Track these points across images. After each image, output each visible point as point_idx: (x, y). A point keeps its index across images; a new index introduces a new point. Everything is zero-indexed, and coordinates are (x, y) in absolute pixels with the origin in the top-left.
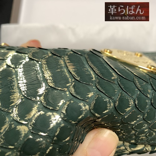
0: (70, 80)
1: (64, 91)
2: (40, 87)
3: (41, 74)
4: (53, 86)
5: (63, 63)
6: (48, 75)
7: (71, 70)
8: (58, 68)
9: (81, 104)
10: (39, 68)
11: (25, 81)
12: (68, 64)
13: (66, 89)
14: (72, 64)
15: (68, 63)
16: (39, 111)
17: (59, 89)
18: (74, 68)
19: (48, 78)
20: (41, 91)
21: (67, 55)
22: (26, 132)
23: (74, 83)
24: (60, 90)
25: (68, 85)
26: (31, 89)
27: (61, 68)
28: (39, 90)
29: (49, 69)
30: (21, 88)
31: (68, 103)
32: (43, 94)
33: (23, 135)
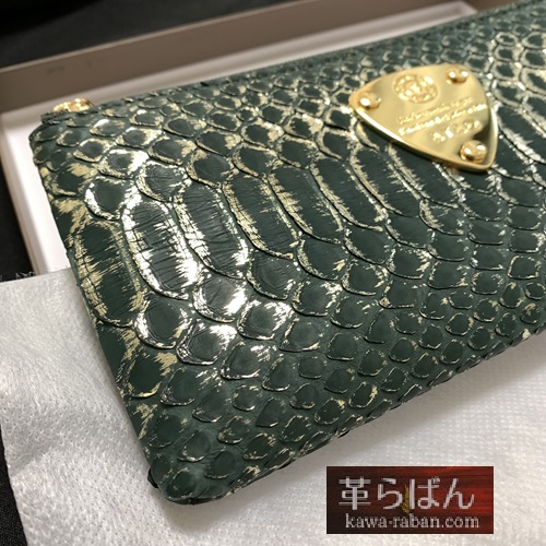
0: (294, 233)
1: (287, 259)
2: (237, 249)
3: (231, 220)
4: (264, 248)
5: (268, 192)
6: (246, 222)
7: (292, 211)
8: (264, 206)
9: (326, 285)
10: (221, 205)
11: (200, 235)
12: (281, 196)
13: (291, 256)
14: (288, 194)
15: (281, 192)
16: (250, 300)
17: (278, 254)
18: (296, 205)
19: (249, 230)
20: (242, 257)
21: (272, 172)
22: (233, 337)
23: (303, 241)
24: (279, 257)
25: (292, 245)
26: (218, 253)
27: (269, 204)
28: (235, 255)
29: (245, 208)
30: (197, 251)
31: (301, 285)
32: (247, 264)
33: (227, 342)
